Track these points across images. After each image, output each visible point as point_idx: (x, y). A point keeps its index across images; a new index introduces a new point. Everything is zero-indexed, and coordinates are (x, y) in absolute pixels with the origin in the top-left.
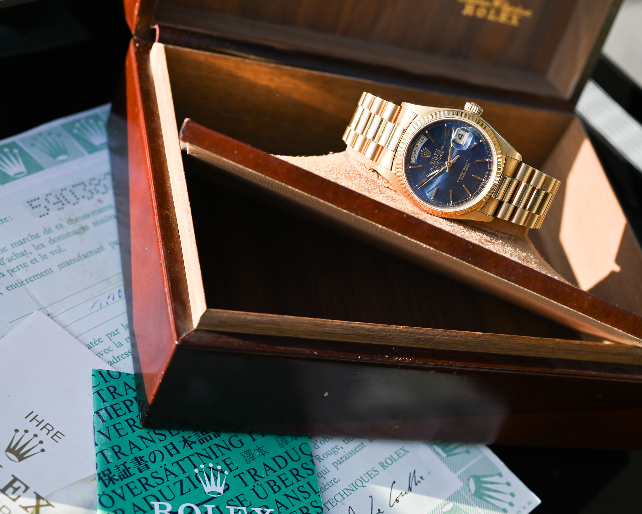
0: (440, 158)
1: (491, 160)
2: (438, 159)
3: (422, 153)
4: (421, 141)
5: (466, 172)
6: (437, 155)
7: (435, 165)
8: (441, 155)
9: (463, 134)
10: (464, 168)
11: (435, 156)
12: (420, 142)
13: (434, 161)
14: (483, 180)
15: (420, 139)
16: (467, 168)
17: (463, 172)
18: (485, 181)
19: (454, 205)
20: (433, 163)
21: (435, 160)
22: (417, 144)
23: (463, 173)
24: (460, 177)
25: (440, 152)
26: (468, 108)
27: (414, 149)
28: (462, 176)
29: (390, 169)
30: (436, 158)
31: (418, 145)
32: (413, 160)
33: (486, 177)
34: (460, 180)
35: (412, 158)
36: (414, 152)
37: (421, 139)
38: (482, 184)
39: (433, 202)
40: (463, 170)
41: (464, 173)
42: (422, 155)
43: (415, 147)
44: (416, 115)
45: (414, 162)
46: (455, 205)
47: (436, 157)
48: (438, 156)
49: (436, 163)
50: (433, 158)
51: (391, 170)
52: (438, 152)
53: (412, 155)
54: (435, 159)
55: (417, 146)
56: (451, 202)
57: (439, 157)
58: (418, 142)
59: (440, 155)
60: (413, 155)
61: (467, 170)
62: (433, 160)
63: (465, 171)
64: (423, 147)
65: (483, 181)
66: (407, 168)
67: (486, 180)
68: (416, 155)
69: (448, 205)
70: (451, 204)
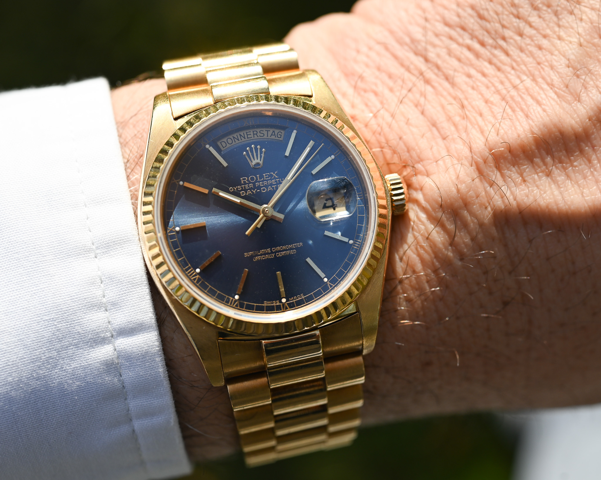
0: (264, 190)
1: (331, 286)
2: (259, 187)
3: (251, 149)
4: (270, 133)
5: (275, 255)
6: (267, 180)
7: (246, 190)
8: (273, 188)
10: (278, 248)
11: (261, 177)
12: (265, 133)
13: (251, 183)
14: (284, 300)
15: (271, 130)
16: (283, 253)
17: (271, 250)
18: (284, 306)
19: (195, 279)
20: (245, 183)
21: (254, 184)
22: (258, 130)
23: (268, 254)
24: (256, 252)
25: (276, 181)
26: (391, 180)
27: (245, 132)
28: (261, 255)
29: (176, 115)
30: (259, 182)
31: (259, 134)
32: (224, 145)
33: (293, 300)
34: (252, 256)
35: (225, 140)
36: (240, 135)
37: (274, 131)
38: (276, 303)
39: (172, 237)
40: (274, 249)
41: (270, 253)
42: (247, 151)
43: (251, 131)
44: (310, 94)
46: (198, 282)
47: (263, 181)
48: (265, 183)
49: (250, 189)
50: (257, 177)
51: (176, 119)
52: (275, 178)
53: (231, 137)
54: (256, 181)
55: (255, 132)
56: (198, 270)
57: (266, 186)
58: (264, 130)
59: (271, 185)
60: (234, 138)
61: (280, 255)
62: (252, 179)
63: (275, 252)
64: (263, 144)
65: (281, 302)
67: (286, 305)
68: (237, 143)
69: (187, 270)
70: (193, 273)
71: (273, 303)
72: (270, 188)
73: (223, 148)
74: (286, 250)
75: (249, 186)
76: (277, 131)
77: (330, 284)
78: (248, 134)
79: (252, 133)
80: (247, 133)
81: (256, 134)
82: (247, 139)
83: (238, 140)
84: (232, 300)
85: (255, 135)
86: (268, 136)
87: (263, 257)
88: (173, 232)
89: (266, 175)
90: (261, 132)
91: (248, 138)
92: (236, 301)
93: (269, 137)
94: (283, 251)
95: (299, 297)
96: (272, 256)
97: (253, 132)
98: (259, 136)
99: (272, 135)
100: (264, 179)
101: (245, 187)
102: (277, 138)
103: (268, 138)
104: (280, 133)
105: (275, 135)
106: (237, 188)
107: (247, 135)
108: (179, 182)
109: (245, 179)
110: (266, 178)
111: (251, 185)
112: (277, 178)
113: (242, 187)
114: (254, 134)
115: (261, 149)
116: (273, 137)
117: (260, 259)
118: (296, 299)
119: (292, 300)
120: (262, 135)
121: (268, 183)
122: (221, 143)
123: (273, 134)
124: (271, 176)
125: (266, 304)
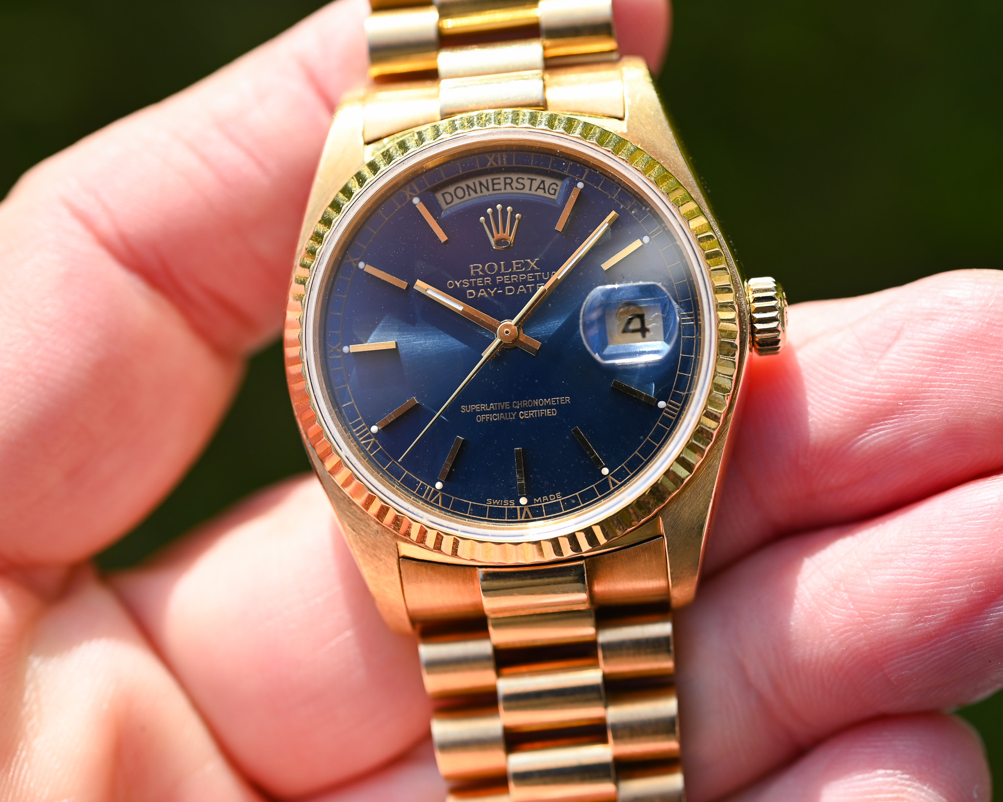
0: (510, 290)
1: (614, 484)
2: (502, 285)
3: (495, 211)
4: (535, 184)
5: (517, 416)
6: (518, 274)
7: (477, 289)
8: (527, 289)
9: (648, 330)
10: (525, 403)
11: (509, 266)
12: (527, 183)
13: (487, 275)
14: (523, 501)
15: (539, 179)
16: (532, 413)
17: (511, 405)
18: (522, 509)
19: (366, 445)
20: (477, 275)
21: (493, 278)
22: (514, 177)
23: (504, 411)
24: (484, 407)
25: (535, 277)
26: (755, 292)
27: (489, 178)
28: (492, 412)
29: (370, 136)
30: (503, 275)
31: (515, 184)
32: (449, 199)
33: (542, 502)
34: (475, 413)
35: (451, 189)
36: (481, 184)
37: (543, 182)
38: (507, 505)
39: (334, 363)
40: (517, 404)
41: (508, 411)
42: (487, 216)
43: (502, 177)
44: (620, 115)
45: (444, 206)
46: (371, 451)
47: (510, 274)
48: (514, 278)
49: (486, 287)
50: (499, 266)
51: (368, 143)
52: (533, 270)
53: (463, 185)
54: (498, 274)
55: (508, 181)
56: (375, 429)
57: (516, 285)
58: (525, 176)
59: (525, 282)
60: (468, 187)
61: (524, 415)
62: (491, 268)
63: (518, 410)
64: (519, 204)
65: (518, 503)
66: (408, 193)
67: (526, 509)
68: (472, 198)
69: (355, 426)
70: (366, 432)
71: (503, 503)
72: (521, 289)
73: (447, 204)
74: (539, 408)
75: (483, 282)
76: (548, 181)
77: (612, 481)
78: (495, 181)
79: (502, 181)
80: (493, 180)
81: (510, 184)
82: (491, 192)
83: (476, 192)
84: (430, 490)
85: (508, 186)
86: (530, 190)
87: (495, 417)
88: (338, 354)
89: (517, 263)
90: (520, 180)
91: (494, 190)
92: (436, 492)
93: (533, 192)
94: (533, 408)
95: (552, 497)
96: (512, 416)
97: (505, 179)
98: (514, 188)
99: (539, 188)
100: (512, 270)
101: (475, 282)
102: (547, 195)
103: (530, 192)
104: (554, 186)
105: (544, 189)
106: (461, 284)
107: (493, 184)
108: (357, 263)
109: (478, 267)
110: (517, 268)
111: (488, 280)
112: (537, 271)
113: (470, 283)
114: (506, 184)
115: (513, 213)
116: (540, 192)
117: (489, 420)
118: (546, 501)
119: (539, 502)
120: (521, 186)
121: (518, 279)
122: (443, 195)
123: (542, 186)
124: (526, 265)
125: (489, 504)
